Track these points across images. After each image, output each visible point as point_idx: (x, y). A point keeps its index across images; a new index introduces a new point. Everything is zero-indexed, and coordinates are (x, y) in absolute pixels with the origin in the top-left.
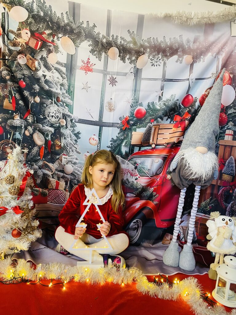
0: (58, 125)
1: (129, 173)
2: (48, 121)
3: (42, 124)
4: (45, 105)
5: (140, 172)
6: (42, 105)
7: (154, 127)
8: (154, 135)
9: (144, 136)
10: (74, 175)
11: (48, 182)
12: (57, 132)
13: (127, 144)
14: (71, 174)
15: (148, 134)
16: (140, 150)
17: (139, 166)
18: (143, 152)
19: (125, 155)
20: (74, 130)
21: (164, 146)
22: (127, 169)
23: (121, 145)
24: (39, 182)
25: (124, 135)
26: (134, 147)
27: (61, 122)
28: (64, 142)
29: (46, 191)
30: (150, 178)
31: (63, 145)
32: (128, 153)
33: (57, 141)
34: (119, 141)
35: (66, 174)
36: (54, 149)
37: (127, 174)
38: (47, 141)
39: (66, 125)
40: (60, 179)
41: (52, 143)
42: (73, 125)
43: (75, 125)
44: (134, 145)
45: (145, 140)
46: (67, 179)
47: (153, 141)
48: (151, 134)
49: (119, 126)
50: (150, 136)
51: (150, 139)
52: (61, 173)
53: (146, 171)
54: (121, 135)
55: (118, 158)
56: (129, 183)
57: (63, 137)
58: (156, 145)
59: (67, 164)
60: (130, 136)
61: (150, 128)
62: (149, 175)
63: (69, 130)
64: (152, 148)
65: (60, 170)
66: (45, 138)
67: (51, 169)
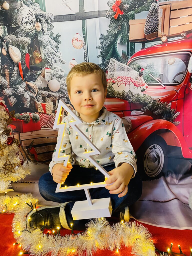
0: (34, 32)
1: (131, 82)
2: (22, 30)
3: (16, 34)
4: (16, 11)
5: (147, 80)
6: (13, 11)
7: (162, 9)
8: (163, 21)
9: (147, 24)
10: (62, 92)
11: (37, 105)
12: (34, 41)
13: (123, 41)
14: (58, 91)
15: (153, 21)
16: (144, 48)
17: (145, 72)
18: (149, 50)
19: (122, 56)
20: (52, 33)
21: (181, 37)
22: (127, 77)
23: (115, 43)
24: (28, 106)
25: (118, 28)
26: (134, 44)
27: (37, 27)
28: (44, 53)
29: (37, 115)
30: (165, 88)
31: (43, 56)
32: (127, 54)
33: (36, 53)
34: (111, 38)
35: (52, 92)
36: (33, 64)
37: (129, 85)
38: (24, 54)
39: (42, 29)
40: (46, 99)
41: (30, 57)
42: (50, 27)
43: (52, 26)
44: (134, 41)
45: (149, 31)
46: (55, 97)
47: (163, 32)
48: (158, 21)
49: (109, 14)
50: (157, 24)
51: (158, 29)
52: (46, 92)
53: (157, 78)
54: (114, 28)
55: (113, 62)
56: (132, 96)
57: (42, 46)
58: (168, 38)
59: (51, 79)
60: (126, 28)
61: (155, 11)
62: (162, 83)
63: (47, 35)
64: (162, 42)
65: (44, 88)
66: (22, 51)
67: (33, 89)
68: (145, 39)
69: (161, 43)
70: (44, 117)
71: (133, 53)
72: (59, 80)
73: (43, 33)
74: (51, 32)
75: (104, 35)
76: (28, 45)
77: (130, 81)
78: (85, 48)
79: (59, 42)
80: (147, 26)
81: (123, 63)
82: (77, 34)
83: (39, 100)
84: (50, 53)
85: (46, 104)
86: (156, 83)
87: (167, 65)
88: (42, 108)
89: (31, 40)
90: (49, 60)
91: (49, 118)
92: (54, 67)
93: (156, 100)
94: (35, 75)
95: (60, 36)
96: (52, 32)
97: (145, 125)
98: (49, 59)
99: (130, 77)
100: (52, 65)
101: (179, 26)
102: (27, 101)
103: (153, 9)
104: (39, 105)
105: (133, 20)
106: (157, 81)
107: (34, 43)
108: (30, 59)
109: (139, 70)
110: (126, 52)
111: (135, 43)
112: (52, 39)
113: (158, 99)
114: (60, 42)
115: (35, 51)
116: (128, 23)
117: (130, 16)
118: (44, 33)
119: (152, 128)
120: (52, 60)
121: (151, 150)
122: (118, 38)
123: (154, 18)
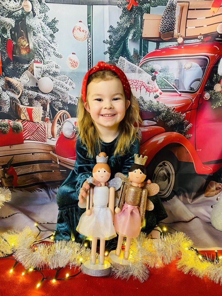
0: (20, 12)
5: (161, 85)
7: (179, 6)
8: (180, 20)
9: (163, 21)
10: (56, 94)
11: (19, 109)
12: (20, 25)
13: (135, 37)
14: (50, 93)
15: (169, 19)
16: (159, 48)
17: (159, 76)
18: (164, 51)
19: (133, 55)
20: (46, 17)
21: (198, 40)
22: (139, 81)
23: (127, 38)
24: (7, 111)
25: (131, 21)
26: (147, 42)
27: (25, 6)
28: (33, 41)
29: (19, 123)
30: (180, 95)
31: (32, 45)
32: (139, 54)
33: (22, 41)
34: (122, 32)
35: (43, 93)
36: (18, 54)
37: (140, 90)
38: (5, 40)
39: (33, 10)
40: (34, 102)
41: (13, 44)
42: (43, 8)
43: (47, 7)
44: (147, 39)
45: (165, 29)
46: (46, 100)
47: (179, 32)
48: (175, 19)
49: (121, 3)
50: (173, 23)
51: (174, 28)
52: (34, 92)
53: (172, 84)
54: (126, 21)
55: (123, 61)
56: (144, 103)
57: (31, 33)
58: (185, 39)
59: (42, 76)
60: (140, 22)
61: (172, 7)
62: (178, 89)
63: (39, 18)
64: (178, 43)
65: (32, 87)
66: (2, 35)
67: (17, 88)
68: (160, 38)
69: (176, 45)
70: (29, 125)
71: (146, 53)
72: (53, 78)
73: (33, 15)
74: (45, 15)
75: (114, 28)
76: (11, 28)
77: (142, 86)
78: (89, 41)
79: (55, 29)
80: (163, 23)
81: (134, 64)
82: (80, 22)
83: (24, 103)
84: (42, 43)
85: (33, 109)
86: (171, 89)
87: (183, 70)
88: (26, 113)
89: (15, 23)
90: (39, 52)
91: (37, 127)
92: (46, 61)
93: (170, 108)
94: (20, 69)
95: (57, 22)
96: (47, 15)
97: (156, 137)
98: (40, 49)
99: (142, 81)
100: (44, 58)
101: (196, 27)
102: (6, 104)
103: (170, 4)
104: (23, 109)
105: (148, 14)
106: (172, 87)
107: (20, 27)
108: (13, 47)
109: (153, 73)
110: (138, 51)
111: (149, 42)
112: (46, 25)
113: (172, 107)
114: (57, 30)
115: (20, 38)
116: (142, 17)
117: (146, 9)
118: (35, 15)
119: (163, 142)
120: (45, 51)
121: (161, 168)
122: (130, 33)
123: (170, 15)
